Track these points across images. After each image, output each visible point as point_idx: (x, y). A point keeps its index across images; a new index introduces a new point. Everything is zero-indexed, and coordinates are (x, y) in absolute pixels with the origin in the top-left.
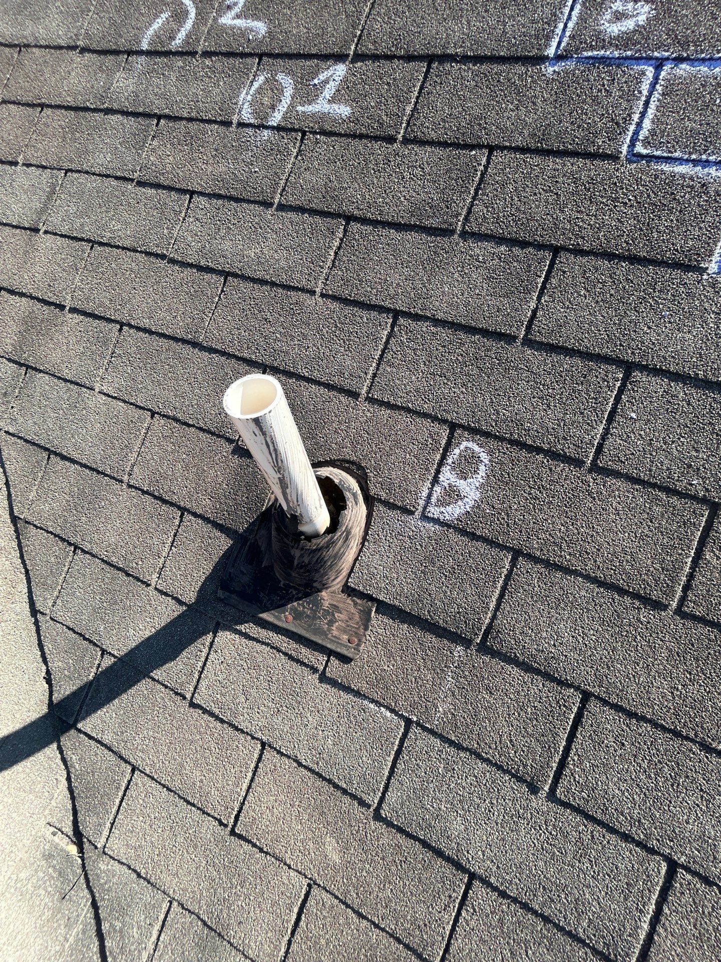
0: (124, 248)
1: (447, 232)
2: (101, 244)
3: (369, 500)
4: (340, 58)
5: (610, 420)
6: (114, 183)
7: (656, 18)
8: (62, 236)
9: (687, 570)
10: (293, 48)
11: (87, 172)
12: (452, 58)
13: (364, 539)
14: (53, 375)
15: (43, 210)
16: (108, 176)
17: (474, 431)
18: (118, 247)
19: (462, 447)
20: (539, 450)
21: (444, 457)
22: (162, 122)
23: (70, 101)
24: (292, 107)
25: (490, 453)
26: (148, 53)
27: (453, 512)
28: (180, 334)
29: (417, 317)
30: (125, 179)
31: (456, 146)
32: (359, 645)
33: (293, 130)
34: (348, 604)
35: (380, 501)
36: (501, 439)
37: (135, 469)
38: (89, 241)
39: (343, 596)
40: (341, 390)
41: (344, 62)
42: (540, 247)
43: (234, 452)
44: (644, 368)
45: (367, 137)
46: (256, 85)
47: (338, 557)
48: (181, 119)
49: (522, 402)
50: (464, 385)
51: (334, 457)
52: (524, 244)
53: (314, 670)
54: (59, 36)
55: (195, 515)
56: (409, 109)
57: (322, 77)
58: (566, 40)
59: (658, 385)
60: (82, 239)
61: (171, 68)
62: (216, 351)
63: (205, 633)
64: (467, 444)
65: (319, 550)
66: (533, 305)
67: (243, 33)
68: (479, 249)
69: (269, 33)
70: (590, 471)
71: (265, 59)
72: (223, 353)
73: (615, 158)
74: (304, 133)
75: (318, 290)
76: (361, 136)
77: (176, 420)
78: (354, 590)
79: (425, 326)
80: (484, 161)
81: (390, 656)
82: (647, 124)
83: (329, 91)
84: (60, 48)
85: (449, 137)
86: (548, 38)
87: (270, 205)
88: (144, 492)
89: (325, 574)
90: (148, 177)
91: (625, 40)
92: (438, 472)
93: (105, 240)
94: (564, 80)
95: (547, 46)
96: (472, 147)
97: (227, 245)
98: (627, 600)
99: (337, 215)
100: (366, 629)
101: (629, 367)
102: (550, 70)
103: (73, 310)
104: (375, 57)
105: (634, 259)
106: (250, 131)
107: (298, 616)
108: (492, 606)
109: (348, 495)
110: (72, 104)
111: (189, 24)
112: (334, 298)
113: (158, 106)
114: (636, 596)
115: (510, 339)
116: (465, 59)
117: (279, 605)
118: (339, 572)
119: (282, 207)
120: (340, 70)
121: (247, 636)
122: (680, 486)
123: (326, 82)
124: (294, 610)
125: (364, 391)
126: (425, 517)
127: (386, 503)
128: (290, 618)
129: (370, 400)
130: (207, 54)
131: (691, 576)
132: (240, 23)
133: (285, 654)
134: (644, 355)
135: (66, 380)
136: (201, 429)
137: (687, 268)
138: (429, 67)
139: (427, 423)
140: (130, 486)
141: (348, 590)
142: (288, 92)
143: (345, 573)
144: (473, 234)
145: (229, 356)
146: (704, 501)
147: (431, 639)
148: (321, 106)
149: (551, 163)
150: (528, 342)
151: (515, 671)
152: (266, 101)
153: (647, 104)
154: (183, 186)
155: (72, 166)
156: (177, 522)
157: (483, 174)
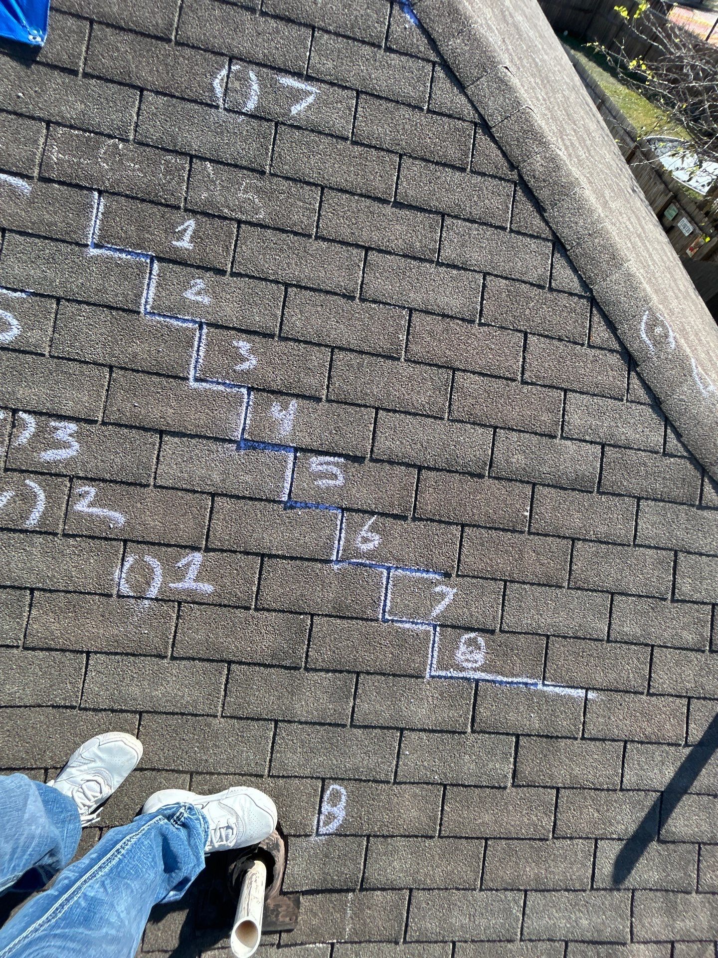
1: (296, 668)
3: (285, 837)
4: (195, 548)
5: (398, 757)
7: (383, 544)
9: (439, 817)
10: (155, 537)
12: (277, 556)
13: (286, 859)
17: (335, 779)
19: (331, 789)
20: (369, 781)
21: (322, 798)
22: (36, 594)
24: (164, 583)
25: (346, 788)
27: (333, 827)
29: (289, 722)
30: (8, 646)
31: (291, 612)
32: (296, 919)
34: (286, 901)
35: (291, 835)
36: (350, 779)
39: (281, 897)
40: (251, 775)
41: (199, 551)
42: (349, 672)
44: (408, 729)
45: (229, 606)
46: (127, 566)
48: (58, 591)
49: (356, 758)
50: (324, 755)
52: (341, 672)
53: (273, 945)
56: (254, 588)
57: (184, 561)
58: (341, 551)
61: (32, 545)
64: (334, 787)
66: (351, 705)
67: (104, 521)
68: (317, 676)
69: (128, 522)
70: (394, 784)
71: (129, 544)
73: (377, 620)
74: (180, 603)
75: (219, 714)
76: (225, 606)
78: (287, 891)
79: (295, 726)
80: (309, 622)
81: (315, 915)
82: (388, 604)
83: (192, 572)
85: (286, 607)
86: (331, 549)
87: (166, 657)
91: (370, 555)
92: (320, 807)
95: (331, 554)
96: (301, 614)
97: (135, 690)
99: (222, 661)
101: (402, 730)
102: (336, 567)
104: (222, 551)
105: (394, 675)
106: (133, 601)
108: (362, 868)
111: (41, 506)
112: (231, 717)
113: (28, 580)
114: (422, 836)
115: (344, 725)
116: (284, 557)
119: (174, 658)
120: (198, 557)
122: (431, 780)
123: (188, 565)
125: (266, 772)
126: (318, 834)
127: (295, 836)
129: (271, 776)
130: (67, 535)
131: (441, 819)
134: (407, 723)
137: (417, 677)
138: (262, 561)
139: (308, 781)
141: (281, 892)
142: (158, 571)
144: (312, 669)
146: (441, 784)
147: (335, 897)
148: (188, 583)
149: (345, 623)
150: (353, 726)
151: (379, 893)
152: (140, 577)
153: (387, 588)
154: (78, 648)
157: (311, 630)
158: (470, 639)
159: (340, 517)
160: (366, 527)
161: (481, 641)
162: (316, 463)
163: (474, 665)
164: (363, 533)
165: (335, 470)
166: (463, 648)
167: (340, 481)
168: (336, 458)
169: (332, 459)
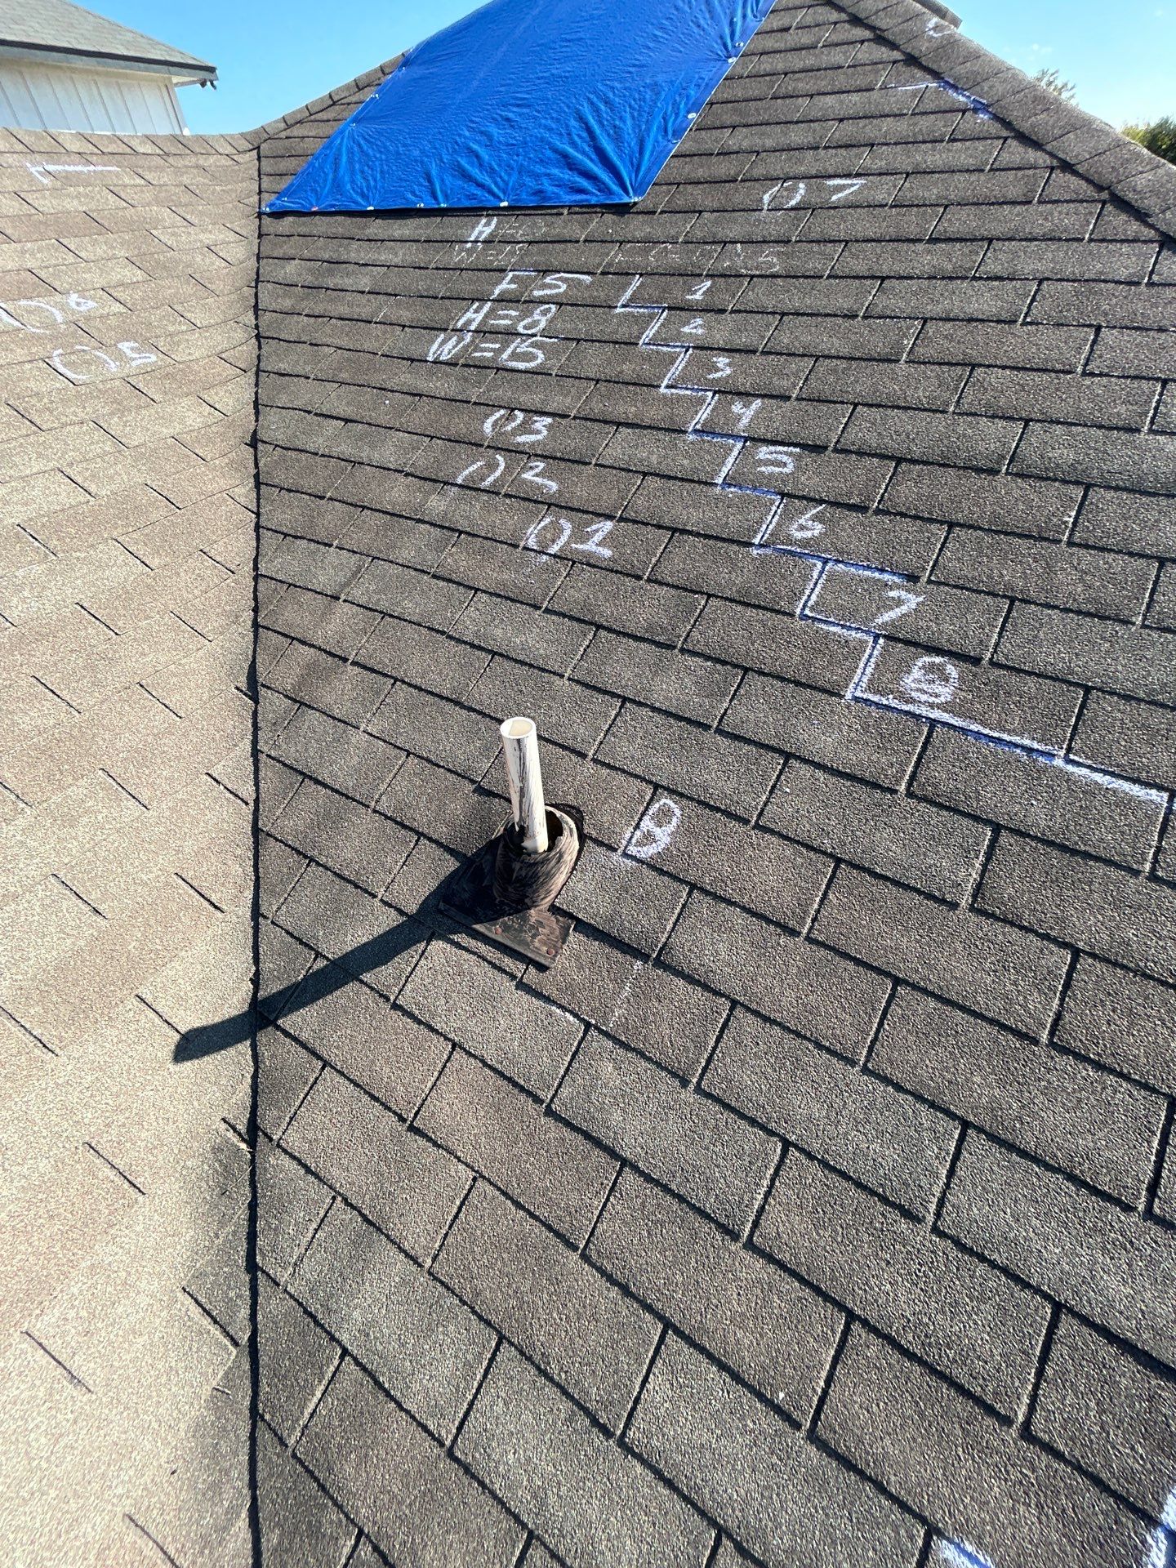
0: (410, 622)
1: (671, 647)
2: (391, 616)
3: (582, 838)
4: (610, 517)
5: (771, 792)
6: (413, 573)
7: (825, 534)
8: (358, 605)
9: (816, 906)
10: (576, 505)
11: (391, 562)
12: (690, 533)
13: (574, 869)
14: (324, 713)
15: (347, 584)
16: (408, 567)
17: (672, 792)
18: (406, 620)
19: (661, 803)
20: (718, 810)
21: (647, 809)
22: (463, 536)
23: (389, 508)
24: (568, 543)
25: (682, 809)
26: (460, 486)
27: (648, 851)
28: (446, 693)
29: (640, 704)
30: (423, 571)
31: (686, 590)
32: (555, 956)
33: (566, 559)
34: (553, 923)
35: (591, 838)
36: (691, 799)
37: (384, 798)
38: (381, 612)
39: (549, 914)
40: (573, 751)
41: (612, 521)
42: (736, 666)
43: (474, 791)
44: (798, 758)
45: (621, 573)
46: (543, 524)
47: (550, 876)
48: (479, 536)
49: (709, 774)
50: (669, 757)
51: (559, 802)
52: (724, 663)
53: (513, 977)
54: (390, 462)
55: (430, 839)
56: (654, 560)
57: (594, 527)
58: (767, 536)
59: (805, 771)
60: (376, 611)
61: (477, 500)
62: (474, 710)
63: (419, 941)
64: (666, 801)
65: (535, 864)
66: (725, 705)
67: (539, 487)
68: (692, 661)
69: (559, 491)
70: (753, 828)
71: (553, 508)
72: (480, 713)
73: (792, 615)
74: (574, 562)
75: (567, 675)
76: (617, 572)
77: (428, 760)
78: (559, 908)
79: (645, 711)
80: (703, 602)
81: (581, 968)
82: (814, 597)
83: (597, 538)
84: (389, 469)
85: (681, 583)
86: (756, 532)
87: (540, 608)
88: (387, 817)
89: (537, 891)
90: (441, 572)
91: (805, 543)
92: (640, 820)
93: (396, 614)
94: (763, 559)
95: (754, 537)
96: (696, 592)
97: (499, 632)
98: (772, 928)
99: (591, 623)
100: (564, 943)
101: (788, 756)
102: (755, 552)
103: (354, 663)
104: (635, 522)
105: (797, 683)
106: (533, 554)
107: (506, 929)
108: (669, 928)
109: (565, 826)
110: (391, 511)
111: (498, 473)
112: (578, 682)
113: (462, 524)
114: (778, 924)
115: (707, 727)
116: (698, 535)
117: (492, 919)
118: (548, 892)
119: (547, 611)
120: (608, 525)
121: (458, 945)
122: (815, 844)
124: (504, 924)
125: (591, 754)
126: (625, 855)
127: (596, 841)
128: (500, 930)
129: (595, 761)
130: (507, 496)
131: (818, 911)
132: (539, 480)
133: (490, 963)
134: (798, 749)
135: (334, 718)
136: (449, 770)
137: (832, 694)
138: (672, 535)
139: (637, 782)
140: (375, 811)
141: (554, 909)
142: (567, 533)
143: (553, 895)
144: (689, 651)
145: (484, 715)
146: (831, 856)
147: (617, 955)
148: (590, 546)
149: (749, 612)
150: (719, 731)
151: (681, 983)
152: (548, 536)
153: (816, 584)
154: (471, 584)
155: (381, 556)
156: (412, 845)
157: (702, 611)
158: (932, 664)
159: (777, 503)
160: (808, 516)
161: (951, 670)
162: (764, 452)
163: (931, 700)
164: (802, 521)
165: (785, 458)
166: (916, 673)
167: (788, 470)
168: (791, 448)
169: (785, 449)
